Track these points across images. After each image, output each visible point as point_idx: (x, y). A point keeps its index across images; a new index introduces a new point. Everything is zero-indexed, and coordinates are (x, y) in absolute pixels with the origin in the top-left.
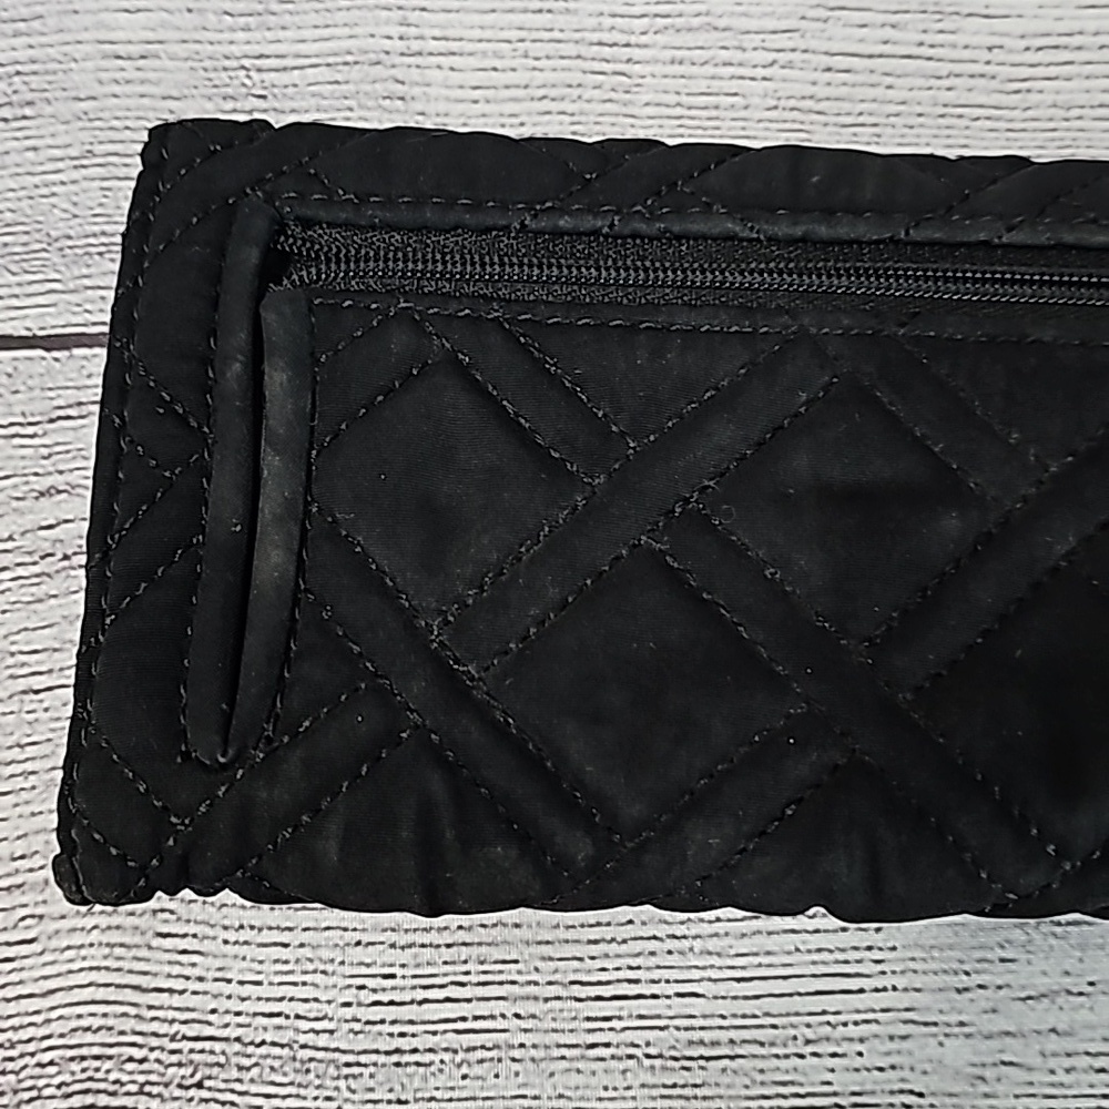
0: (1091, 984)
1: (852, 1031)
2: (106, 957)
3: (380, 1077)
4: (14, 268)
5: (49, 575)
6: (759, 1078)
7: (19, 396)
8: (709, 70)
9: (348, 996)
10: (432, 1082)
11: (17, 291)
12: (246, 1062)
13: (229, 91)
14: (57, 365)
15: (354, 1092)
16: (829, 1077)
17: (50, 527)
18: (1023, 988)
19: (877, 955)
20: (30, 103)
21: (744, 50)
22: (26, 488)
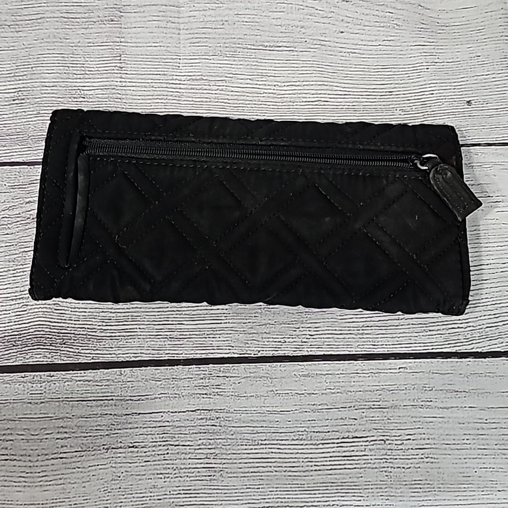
0: (275, 322)
1: (218, 332)
2: (42, 314)
3: (107, 342)
4: (20, 144)
5: (29, 223)
6: (195, 343)
7: (22, 178)
8: (201, 91)
9: (100, 324)
10: (119, 343)
11: (20, 150)
12: (76, 339)
13: (75, 96)
14: (31, 170)
15: (101, 345)
16: (212, 342)
17: (29, 211)
18: (259, 323)
19: (225, 315)
20: (23, 99)
21: (210, 86)
22: (23, 201)
